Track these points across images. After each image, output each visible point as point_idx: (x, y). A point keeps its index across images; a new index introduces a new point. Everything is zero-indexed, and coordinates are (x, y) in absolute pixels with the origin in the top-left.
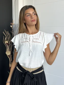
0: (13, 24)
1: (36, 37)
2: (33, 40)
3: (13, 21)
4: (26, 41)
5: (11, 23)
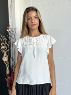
0: (10, 28)
1: (39, 39)
2: (37, 42)
3: (10, 25)
4: (30, 44)
5: (7, 27)
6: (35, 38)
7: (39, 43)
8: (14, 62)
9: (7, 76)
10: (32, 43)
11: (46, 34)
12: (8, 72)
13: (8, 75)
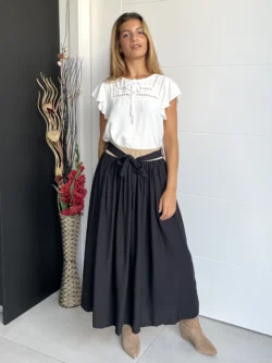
0: (66, 56)
1: (145, 85)
2: (138, 91)
3: (66, 49)
4: (124, 93)
5: (59, 56)
6: (135, 81)
7: (142, 92)
8: (77, 145)
9: (56, 180)
10: (129, 92)
11: (159, 73)
12: (59, 171)
13: (60, 178)
